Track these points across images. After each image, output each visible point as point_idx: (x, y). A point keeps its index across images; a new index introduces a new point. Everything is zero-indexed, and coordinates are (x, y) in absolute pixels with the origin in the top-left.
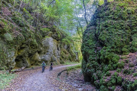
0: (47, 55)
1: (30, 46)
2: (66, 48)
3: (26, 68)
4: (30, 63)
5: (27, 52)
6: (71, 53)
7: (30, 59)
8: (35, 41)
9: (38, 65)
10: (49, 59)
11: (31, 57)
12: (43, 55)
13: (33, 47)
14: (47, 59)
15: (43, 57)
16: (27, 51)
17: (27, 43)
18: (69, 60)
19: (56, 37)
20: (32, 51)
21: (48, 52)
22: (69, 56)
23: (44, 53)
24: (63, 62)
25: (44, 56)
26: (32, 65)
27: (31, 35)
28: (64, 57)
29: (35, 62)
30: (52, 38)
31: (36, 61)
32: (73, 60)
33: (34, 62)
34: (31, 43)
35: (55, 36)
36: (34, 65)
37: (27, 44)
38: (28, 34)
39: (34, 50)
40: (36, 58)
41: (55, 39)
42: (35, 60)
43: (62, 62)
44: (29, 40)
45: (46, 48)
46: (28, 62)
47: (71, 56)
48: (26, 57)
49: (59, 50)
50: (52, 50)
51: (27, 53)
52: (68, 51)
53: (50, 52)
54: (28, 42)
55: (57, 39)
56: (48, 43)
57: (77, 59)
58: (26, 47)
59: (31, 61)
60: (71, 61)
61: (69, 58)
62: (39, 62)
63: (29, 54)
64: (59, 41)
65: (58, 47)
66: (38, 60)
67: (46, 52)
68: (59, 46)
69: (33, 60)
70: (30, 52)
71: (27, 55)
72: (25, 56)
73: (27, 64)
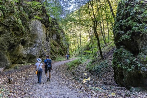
0: (34, 47)
1: (13, 31)
2: (56, 38)
3: (5, 69)
4: (10, 61)
5: (7, 41)
6: (61, 45)
7: (10, 55)
8: (20, 22)
9: (22, 63)
10: (38, 54)
11: (12, 50)
12: (28, 48)
13: (17, 32)
14: (35, 54)
15: (29, 51)
16: (6, 38)
17: (7, 24)
18: (60, 54)
19: (46, 21)
20: (15, 40)
21: (35, 42)
22: (61, 49)
23: (31, 45)
24: (55, 57)
25: (30, 49)
26: (13, 63)
27: (14, 9)
28: (54, 50)
29: (18, 59)
30: (41, 23)
31: (19, 57)
32: (64, 55)
33: (16, 59)
34: (14, 25)
35: (44, 19)
36: (16, 63)
37: (7, 27)
38: (8, 6)
39: (19, 37)
40: (19, 53)
41: (44, 23)
42: (18, 55)
43: (53, 58)
44: (11, 19)
45: (34, 36)
46: (7, 60)
47: (63, 49)
48: (5, 50)
49: (49, 41)
50: (40, 40)
51: (7, 43)
52: (58, 42)
53: (39, 43)
54: (10, 22)
55: (46, 24)
56: (36, 30)
57: (68, 53)
58: (5, 33)
59: (12, 57)
60: (63, 56)
61: (60, 51)
62: (24, 58)
63: (10, 44)
64: (49, 28)
65: (46, 37)
66: (22, 56)
67: (33, 43)
68: (48, 36)
69: (15, 56)
70: (12, 42)
71: (7, 47)
72: (3, 49)
73: (7, 62)
